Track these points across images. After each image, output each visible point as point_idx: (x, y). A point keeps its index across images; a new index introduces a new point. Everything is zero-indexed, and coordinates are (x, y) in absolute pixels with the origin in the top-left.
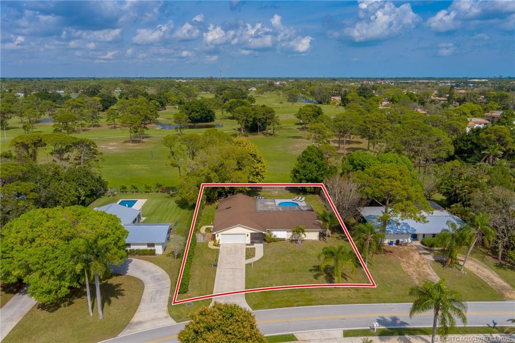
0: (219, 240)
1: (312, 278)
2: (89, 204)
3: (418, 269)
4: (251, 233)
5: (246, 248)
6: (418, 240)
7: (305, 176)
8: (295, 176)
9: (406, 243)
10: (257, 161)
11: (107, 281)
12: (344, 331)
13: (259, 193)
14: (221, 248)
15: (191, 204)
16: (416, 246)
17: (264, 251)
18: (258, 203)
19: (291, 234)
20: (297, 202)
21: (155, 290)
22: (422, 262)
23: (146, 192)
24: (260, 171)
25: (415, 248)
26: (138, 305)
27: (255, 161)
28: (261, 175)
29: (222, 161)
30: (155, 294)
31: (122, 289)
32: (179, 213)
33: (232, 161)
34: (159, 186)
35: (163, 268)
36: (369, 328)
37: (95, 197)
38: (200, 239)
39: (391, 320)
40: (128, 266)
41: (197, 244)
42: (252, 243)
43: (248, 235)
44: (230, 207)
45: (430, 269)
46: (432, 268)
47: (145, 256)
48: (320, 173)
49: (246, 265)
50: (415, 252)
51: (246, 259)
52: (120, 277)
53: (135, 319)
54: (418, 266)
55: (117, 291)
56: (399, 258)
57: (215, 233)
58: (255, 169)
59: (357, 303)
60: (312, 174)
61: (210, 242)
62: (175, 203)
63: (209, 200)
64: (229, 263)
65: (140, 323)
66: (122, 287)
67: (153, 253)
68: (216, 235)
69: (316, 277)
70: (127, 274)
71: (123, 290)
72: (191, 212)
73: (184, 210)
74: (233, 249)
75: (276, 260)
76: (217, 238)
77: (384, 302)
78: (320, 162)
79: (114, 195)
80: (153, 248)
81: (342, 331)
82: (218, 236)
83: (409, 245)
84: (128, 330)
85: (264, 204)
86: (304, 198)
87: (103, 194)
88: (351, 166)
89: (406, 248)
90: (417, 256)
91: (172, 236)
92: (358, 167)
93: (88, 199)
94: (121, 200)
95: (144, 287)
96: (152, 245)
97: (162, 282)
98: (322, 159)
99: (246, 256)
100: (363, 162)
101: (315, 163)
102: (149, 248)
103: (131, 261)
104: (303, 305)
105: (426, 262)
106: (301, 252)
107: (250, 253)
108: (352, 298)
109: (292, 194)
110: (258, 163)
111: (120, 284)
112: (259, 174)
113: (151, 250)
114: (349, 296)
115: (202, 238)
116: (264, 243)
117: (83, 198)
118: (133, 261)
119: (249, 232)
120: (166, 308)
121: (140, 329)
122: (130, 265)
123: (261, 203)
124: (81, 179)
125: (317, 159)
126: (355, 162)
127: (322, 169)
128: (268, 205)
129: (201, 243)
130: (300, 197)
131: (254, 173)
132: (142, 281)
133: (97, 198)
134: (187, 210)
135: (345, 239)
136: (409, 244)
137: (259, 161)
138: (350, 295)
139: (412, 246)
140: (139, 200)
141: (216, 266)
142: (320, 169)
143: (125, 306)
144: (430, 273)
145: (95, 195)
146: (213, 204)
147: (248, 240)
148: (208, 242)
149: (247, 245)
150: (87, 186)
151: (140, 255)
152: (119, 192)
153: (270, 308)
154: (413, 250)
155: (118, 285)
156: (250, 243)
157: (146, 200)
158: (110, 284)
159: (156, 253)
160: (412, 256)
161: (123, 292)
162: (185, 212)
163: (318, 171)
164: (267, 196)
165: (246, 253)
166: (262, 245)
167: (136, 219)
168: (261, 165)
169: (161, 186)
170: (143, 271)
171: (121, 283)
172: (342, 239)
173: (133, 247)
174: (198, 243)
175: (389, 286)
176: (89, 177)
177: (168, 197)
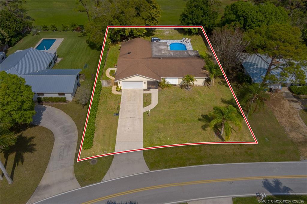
0: (121, 86)
1: (201, 130)
2: (15, 44)
3: (290, 120)
4: (148, 81)
5: (144, 94)
6: (286, 87)
7: (192, 20)
8: (183, 19)
9: (277, 90)
10: (152, 7)
11: (22, 134)
12: (233, 198)
13: (154, 33)
14: (122, 94)
15: (98, 46)
16: (285, 92)
17: (159, 98)
18: (154, 47)
19: (181, 80)
20: (184, 43)
21: (64, 144)
22: (292, 111)
23: (64, 30)
24: (155, 16)
25: (284, 95)
26: (47, 163)
27: (151, 7)
28: (156, 20)
29: (123, 9)
30: (64, 149)
31: (34, 143)
32: (89, 54)
33: (131, 9)
34: (74, 26)
35: (72, 117)
36: (255, 195)
37: (21, 37)
38: (104, 84)
39: (274, 185)
40: (42, 115)
41: (102, 89)
42: (149, 88)
43: (145, 83)
44: (130, 53)
45: (300, 119)
46: (302, 118)
47: (57, 103)
48: (205, 18)
49: (144, 113)
50: (285, 100)
51: (144, 106)
52: (33, 128)
53: (44, 182)
54: (289, 115)
55: (30, 145)
56: (273, 106)
57: (117, 81)
58: (151, 14)
59: (242, 162)
60: (198, 19)
61: (113, 87)
62: (86, 42)
63: (114, 41)
64: (129, 111)
65: (47, 187)
66: (34, 141)
67: (64, 100)
68: (118, 82)
69: (204, 128)
70: (40, 125)
71: (35, 145)
72: (98, 52)
73: (93, 50)
74: (133, 94)
75: (169, 109)
76: (119, 85)
77: (266, 161)
78: (206, 9)
79: (37, 34)
80: (63, 96)
81: (231, 199)
82: (120, 83)
83: (279, 92)
84: (36, 197)
85: (158, 48)
86: (190, 40)
87: (29, 32)
88: (234, 16)
89: (277, 95)
90: (287, 104)
91: (81, 81)
92: (241, 18)
93: (13, 40)
94: (42, 39)
95: (54, 140)
96: (63, 94)
97: (70, 134)
98: (207, 6)
99: (144, 103)
100: (247, 14)
101: (201, 9)
102: (60, 96)
103: (44, 109)
104: (195, 164)
105: (295, 112)
106: (190, 98)
107: (147, 101)
108: (236, 155)
109: (180, 34)
110: (153, 9)
111: (33, 138)
112: (154, 19)
113: (62, 98)
114: (234, 153)
115: (106, 84)
116: (159, 88)
117: (7, 40)
118: (46, 109)
119: (146, 80)
120: (72, 167)
121: (47, 196)
122: (44, 113)
123: (155, 46)
124: (4, 22)
125: (203, 6)
126: (239, 13)
127: (206, 15)
128: (162, 50)
129: (105, 87)
130: (187, 39)
131: (150, 18)
132: (53, 133)
133: (23, 36)
134: (96, 51)
135: (225, 84)
136: (279, 90)
137: (154, 7)
138: (235, 151)
139: (282, 93)
140: (57, 39)
141: (118, 114)
142: (205, 14)
143: (35, 166)
144: (301, 124)
145: (21, 34)
146: (117, 44)
147: (145, 86)
148: (112, 87)
149: (145, 90)
150: (10, 28)
151: (53, 102)
152: (42, 30)
153: (166, 168)
154: (283, 98)
155: (31, 139)
156: (146, 88)
157: (63, 39)
158: (24, 137)
159: (67, 100)
160: (283, 104)
161: (34, 147)
162: (94, 52)
163: (203, 16)
164: (160, 36)
165: (144, 99)
166: (157, 90)
167: (51, 62)
168: (156, 10)
169: (75, 25)
170: (55, 121)
171: (34, 135)
172: (224, 84)
173: (45, 96)
174: (104, 88)
175: (268, 140)
176: (12, 20)
177: (81, 36)
